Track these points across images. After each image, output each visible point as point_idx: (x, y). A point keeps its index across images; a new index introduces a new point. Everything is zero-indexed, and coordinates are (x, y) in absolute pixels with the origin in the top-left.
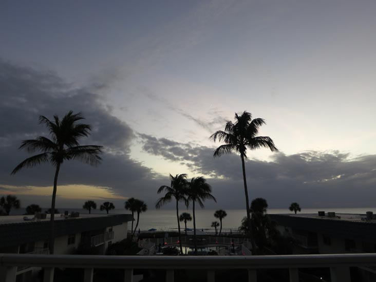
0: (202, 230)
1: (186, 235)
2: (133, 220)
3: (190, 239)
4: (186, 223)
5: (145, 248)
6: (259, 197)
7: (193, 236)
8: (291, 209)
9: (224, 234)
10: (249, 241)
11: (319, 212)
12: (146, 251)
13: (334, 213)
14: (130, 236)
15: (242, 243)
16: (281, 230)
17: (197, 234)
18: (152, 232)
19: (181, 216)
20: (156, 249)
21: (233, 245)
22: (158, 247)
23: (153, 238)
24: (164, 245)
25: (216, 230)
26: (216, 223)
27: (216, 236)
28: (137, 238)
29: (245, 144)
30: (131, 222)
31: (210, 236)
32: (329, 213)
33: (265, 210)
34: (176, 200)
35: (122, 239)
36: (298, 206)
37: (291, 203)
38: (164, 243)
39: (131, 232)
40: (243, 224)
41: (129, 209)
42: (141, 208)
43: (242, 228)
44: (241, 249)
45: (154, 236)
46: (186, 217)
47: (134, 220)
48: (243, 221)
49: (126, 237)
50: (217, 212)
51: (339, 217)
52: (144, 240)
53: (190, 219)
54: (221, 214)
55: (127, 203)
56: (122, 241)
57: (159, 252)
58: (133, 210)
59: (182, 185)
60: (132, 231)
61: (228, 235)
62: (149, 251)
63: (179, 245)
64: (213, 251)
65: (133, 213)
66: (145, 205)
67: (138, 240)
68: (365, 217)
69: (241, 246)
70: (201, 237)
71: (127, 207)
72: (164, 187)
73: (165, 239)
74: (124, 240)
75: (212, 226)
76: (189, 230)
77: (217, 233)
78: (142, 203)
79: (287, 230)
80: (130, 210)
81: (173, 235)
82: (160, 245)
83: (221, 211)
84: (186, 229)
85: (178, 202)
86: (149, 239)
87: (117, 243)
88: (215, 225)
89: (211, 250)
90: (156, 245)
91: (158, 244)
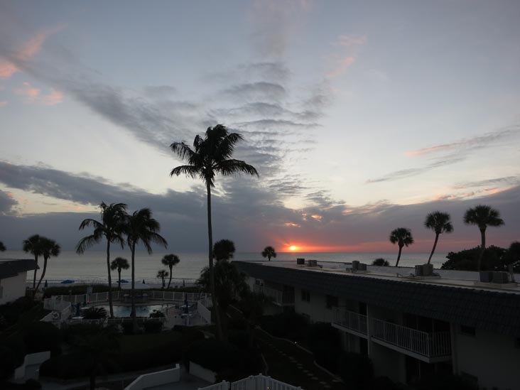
0: (144, 282)
1: (119, 288)
2: (36, 268)
3: (126, 295)
4: (120, 271)
5: (55, 311)
6: (225, 238)
7: (129, 290)
8: (265, 254)
9: (174, 287)
10: (208, 296)
11: (298, 259)
12: (56, 315)
13: (315, 262)
14: (30, 293)
15: (199, 299)
16: (251, 282)
17: (136, 287)
18: (67, 285)
19: (113, 262)
20: (72, 311)
21: (186, 303)
22: (76, 308)
23: (68, 294)
24: (85, 304)
25: (164, 281)
26: (163, 272)
27: (162, 289)
28: (42, 295)
29: (213, 168)
30: (34, 271)
31: (154, 289)
32: (310, 261)
33: (232, 256)
34: (107, 241)
35: (17, 298)
36: (273, 250)
37: (265, 247)
38: (85, 302)
39: (31, 286)
40: (202, 276)
41: (30, 252)
42: (50, 251)
43: (201, 282)
44: (196, 308)
45: (70, 291)
46: (120, 264)
47: (39, 268)
48: (204, 272)
49: (23, 294)
50: (166, 257)
51: (321, 267)
52: (54, 298)
53: (126, 266)
54: (171, 260)
55: (26, 242)
56: (17, 300)
57: (78, 315)
58: (37, 253)
59: (118, 219)
60: (34, 283)
61: (179, 287)
62: (60, 314)
63: (108, 303)
64: (158, 312)
65: (36, 258)
66: (57, 247)
67: (44, 298)
68: (351, 266)
69: (197, 303)
70: (142, 291)
71: (26, 249)
72: (89, 220)
73: (87, 295)
74: (21, 298)
75: (158, 276)
76: (123, 281)
77: (164, 285)
78: (53, 243)
79: (257, 283)
80: (32, 253)
81: (99, 288)
82: (78, 305)
83: (172, 256)
84: (120, 281)
85: (111, 243)
86: (62, 296)
87: (8, 303)
88: (162, 274)
89: (154, 311)
90: (72, 306)
91: (76, 304)
